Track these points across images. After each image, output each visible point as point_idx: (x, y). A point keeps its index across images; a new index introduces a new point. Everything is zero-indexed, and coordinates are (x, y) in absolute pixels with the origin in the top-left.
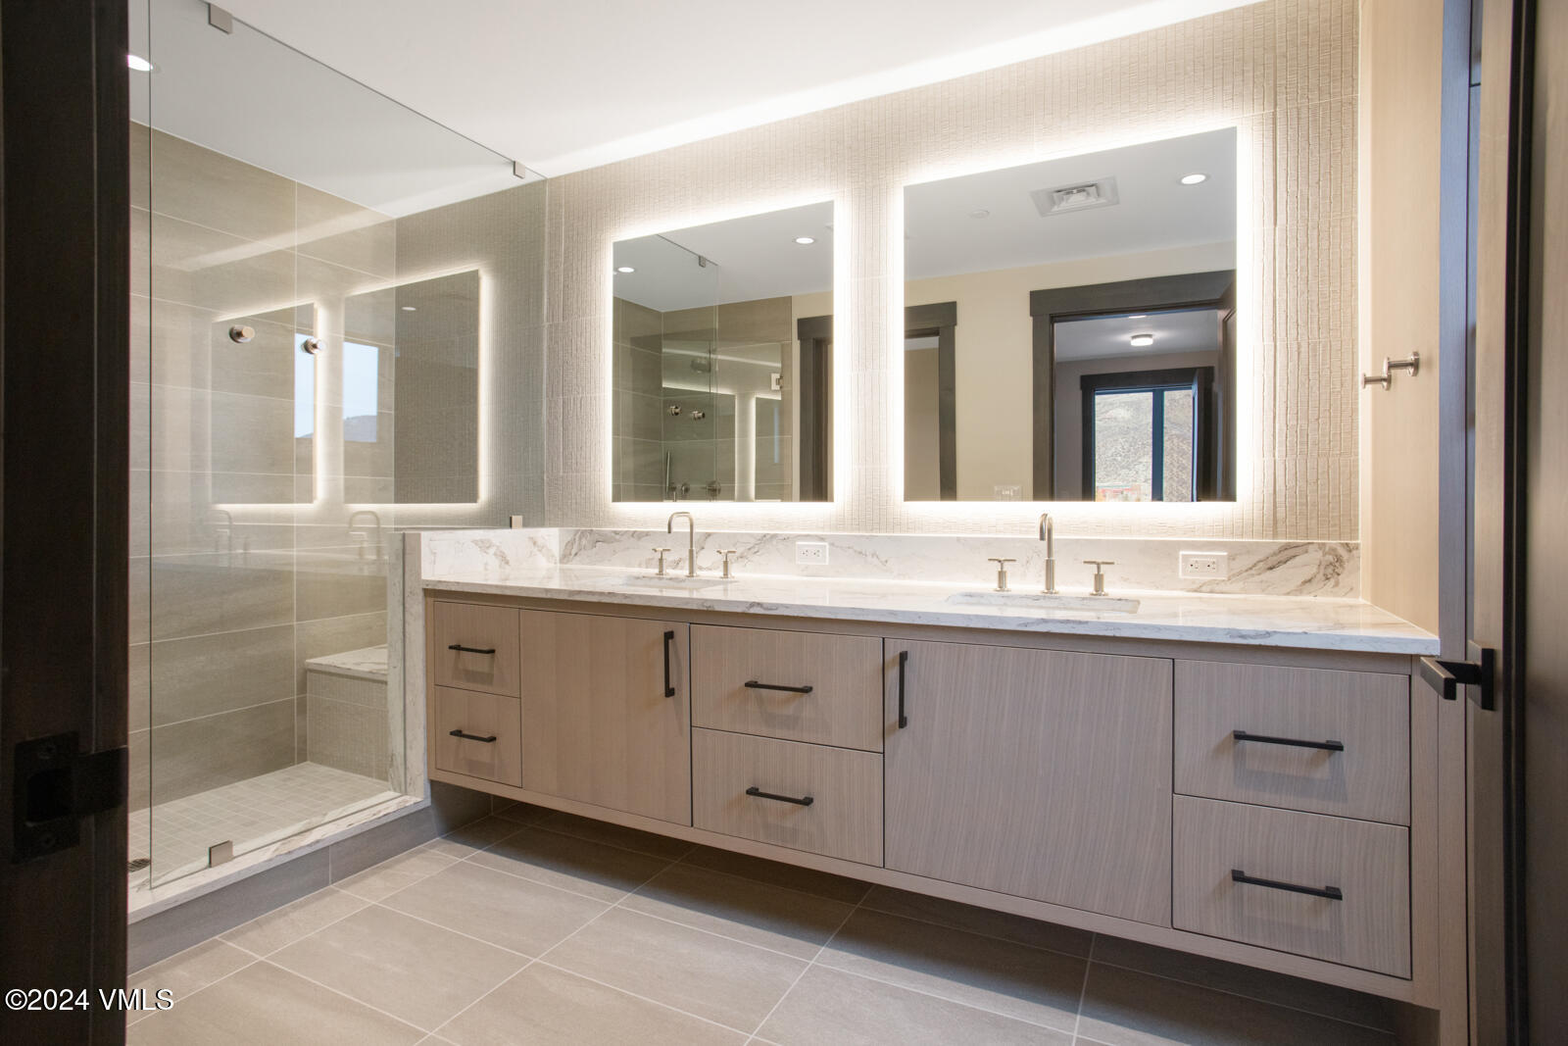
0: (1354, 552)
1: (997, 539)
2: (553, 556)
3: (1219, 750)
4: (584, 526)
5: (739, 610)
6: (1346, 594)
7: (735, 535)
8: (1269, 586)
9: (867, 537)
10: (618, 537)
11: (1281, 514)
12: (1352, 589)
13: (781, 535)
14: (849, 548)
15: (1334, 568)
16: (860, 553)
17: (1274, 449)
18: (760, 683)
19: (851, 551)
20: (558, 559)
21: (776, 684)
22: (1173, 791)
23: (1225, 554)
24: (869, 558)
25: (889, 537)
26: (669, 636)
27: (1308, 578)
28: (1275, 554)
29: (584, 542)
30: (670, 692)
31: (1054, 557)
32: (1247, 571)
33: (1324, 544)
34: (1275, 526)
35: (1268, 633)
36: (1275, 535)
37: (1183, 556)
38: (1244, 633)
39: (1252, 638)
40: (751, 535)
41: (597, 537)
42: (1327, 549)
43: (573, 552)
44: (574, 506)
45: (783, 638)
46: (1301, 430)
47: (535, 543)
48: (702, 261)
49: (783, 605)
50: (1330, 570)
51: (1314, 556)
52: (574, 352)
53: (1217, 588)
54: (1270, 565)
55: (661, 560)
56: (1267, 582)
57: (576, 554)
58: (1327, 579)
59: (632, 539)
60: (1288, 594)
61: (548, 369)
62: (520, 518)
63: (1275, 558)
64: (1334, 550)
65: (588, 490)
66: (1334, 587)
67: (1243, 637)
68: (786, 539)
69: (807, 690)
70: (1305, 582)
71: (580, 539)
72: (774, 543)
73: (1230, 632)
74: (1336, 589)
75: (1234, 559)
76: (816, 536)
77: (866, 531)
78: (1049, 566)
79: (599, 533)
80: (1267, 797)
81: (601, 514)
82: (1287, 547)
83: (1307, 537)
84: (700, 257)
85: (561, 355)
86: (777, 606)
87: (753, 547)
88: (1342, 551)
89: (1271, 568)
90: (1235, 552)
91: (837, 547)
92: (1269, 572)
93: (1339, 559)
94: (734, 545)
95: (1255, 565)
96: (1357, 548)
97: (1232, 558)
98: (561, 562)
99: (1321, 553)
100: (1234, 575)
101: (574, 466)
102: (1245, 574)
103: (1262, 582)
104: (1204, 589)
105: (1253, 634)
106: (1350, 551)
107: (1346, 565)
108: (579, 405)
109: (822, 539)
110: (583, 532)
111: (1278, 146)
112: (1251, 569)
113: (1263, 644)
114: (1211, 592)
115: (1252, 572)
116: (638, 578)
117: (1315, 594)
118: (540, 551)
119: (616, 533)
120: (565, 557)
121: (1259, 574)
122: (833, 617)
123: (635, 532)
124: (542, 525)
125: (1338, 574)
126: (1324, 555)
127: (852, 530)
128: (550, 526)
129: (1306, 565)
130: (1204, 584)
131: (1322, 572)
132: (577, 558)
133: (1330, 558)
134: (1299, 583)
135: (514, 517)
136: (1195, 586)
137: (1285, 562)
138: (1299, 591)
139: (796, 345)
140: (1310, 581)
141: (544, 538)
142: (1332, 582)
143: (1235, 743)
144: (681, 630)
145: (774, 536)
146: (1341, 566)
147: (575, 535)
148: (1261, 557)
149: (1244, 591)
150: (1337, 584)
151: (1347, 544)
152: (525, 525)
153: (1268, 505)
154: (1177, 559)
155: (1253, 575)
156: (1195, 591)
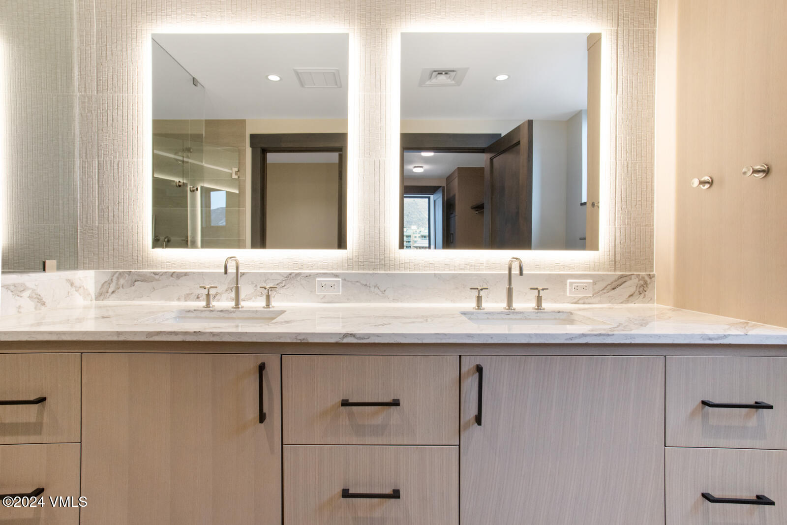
0: (653, 279)
1: (460, 274)
2: (89, 294)
3: (693, 414)
4: (121, 269)
5: (333, 341)
6: (649, 301)
7: (265, 274)
8: (612, 299)
9: (371, 274)
10: (157, 277)
11: (618, 258)
12: (651, 299)
13: (304, 273)
14: (358, 282)
15: (644, 288)
16: (366, 285)
17: (615, 221)
18: (351, 401)
19: (358, 284)
20: (94, 298)
21: (367, 400)
22: (665, 446)
23: (591, 281)
24: (372, 289)
25: (387, 274)
26: (262, 368)
27: (631, 294)
28: (616, 281)
29: (122, 281)
30: (262, 418)
31: (513, 286)
32: (602, 290)
33: (639, 275)
34: (615, 265)
35: (725, 336)
36: (615, 270)
37: (570, 283)
38: (711, 337)
39: (715, 339)
40: (280, 274)
41: (136, 277)
42: (640, 278)
43: (111, 290)
44: (111, 252)
45: (372, 362)
46: (628, 211)
47: (72, 284)
48: (195, 82)
49: (374, 335)
50: (641, 289)
51: (635, 281)
52: (110, 122)
53: (586, 301)
54: (613, 287)
55: (208, 295)
56: (612, 297)
57: (113, 292)
58: (641, 294)
59: (171, 278)
60: (622, 303)
61: (81, 133)
62: (54, 262)
63: (616, 283)
64: (643, 278)
65: (126, 239)
66: (644, 298)
67: (710, 339)
68: (308, 276)
69: (396, 403)
70: (630, 296)
71: (118, 278)
72: (298, 279)
73: (703, 336)
74: (644, 299)
75: (595, 284)
76: (332, 274)
77: (369, 270)
78: (510, 291)
79: (138, 274)
80: (722, 442)
81: (140, 258)
82: (622, 277)
83: (630, 271)
84: (194, 78)
85: (95, 122)
86: (369, 336)
87: (281, 283)
88: (647, 278)
89: (614, 289)
90: (597, 279)
91: (348, 281)
92: (613, 291)
93: (646, 283)
94: (265, 282)
95: (606, 287)
96: (654, 277)
97: (595, 283)
98: (97, 299)
99: (637, 279)
100: (595, 293)
101: (111, 218)
102: (601, 292)
103: (609, 297)
104: (580, 302)
105: (716, 337)
106: (651, 278)
107: (649, 286)
108: (116, 167)
109: (336, 276)
110: (120, 274)
111: (619, 49)
112: (604, 289)
113: (722, 343)
114: (584, 304)
115: (604, 291)
116: (189, 311)
117: (634, 302)
118: (76, 291)
119: (155, 274)
120: (101, 295)
121: (608, 292)
122: (420, 342)
123: (174, 272)
124: (76, 268)
125: (645, 291)
126: (639, 281)
127: (359, 269)
128: (84, 268)
129: (630, 287)
130: (580, 299)
131: (638, 289)
132: (114, 295)
133: (642, 282)
134: (627, 297)
135: (48, 262)
136: (575, 301)
137: (621, 285)
138: (627, 301)
139: (249, 151)
140: (632, 295)
141: (80, 279)
142: (642, 295)
143: (703, 408)
144: (272, 362)
145: (298, 274)
146: (647, 286)
147: (113, 276)
148: (609, 282)
149: (600, 302)
150: (645, 296)
151: (649, 274)
152: (59, 268)
153: (612, 253)
154: (566, 284)
155: (605, 293)
156: (576, 303)
